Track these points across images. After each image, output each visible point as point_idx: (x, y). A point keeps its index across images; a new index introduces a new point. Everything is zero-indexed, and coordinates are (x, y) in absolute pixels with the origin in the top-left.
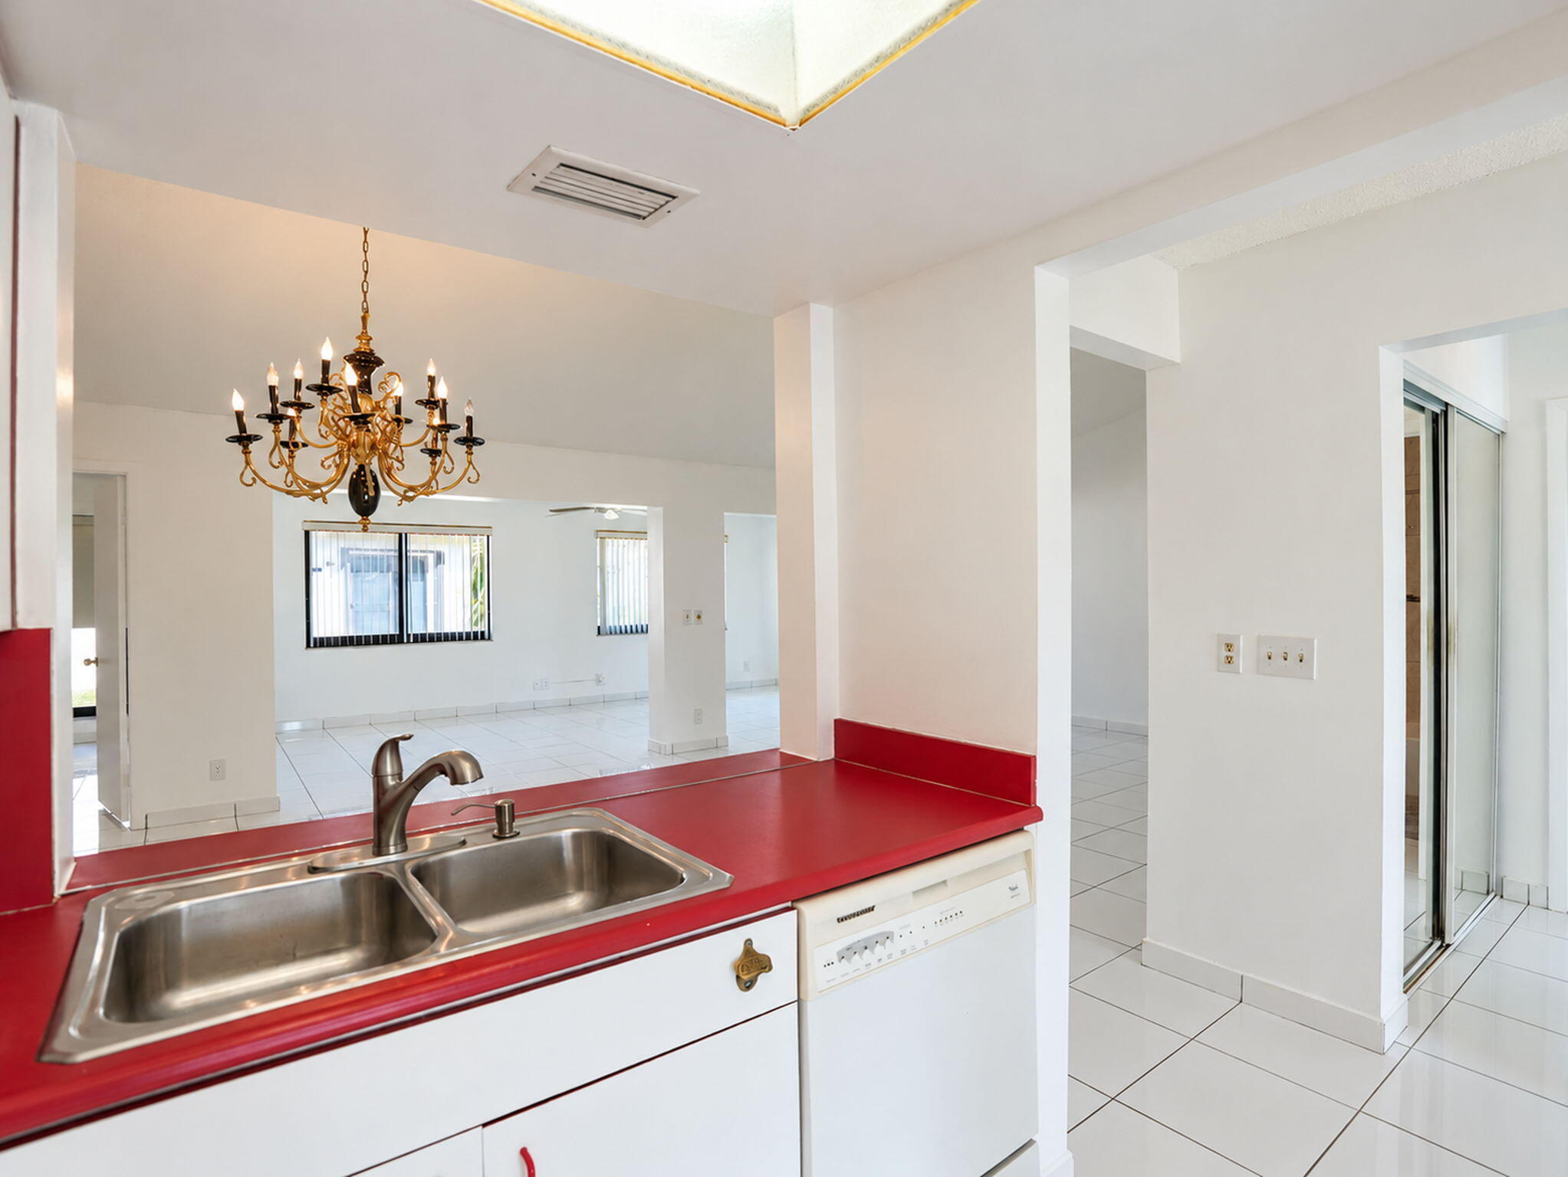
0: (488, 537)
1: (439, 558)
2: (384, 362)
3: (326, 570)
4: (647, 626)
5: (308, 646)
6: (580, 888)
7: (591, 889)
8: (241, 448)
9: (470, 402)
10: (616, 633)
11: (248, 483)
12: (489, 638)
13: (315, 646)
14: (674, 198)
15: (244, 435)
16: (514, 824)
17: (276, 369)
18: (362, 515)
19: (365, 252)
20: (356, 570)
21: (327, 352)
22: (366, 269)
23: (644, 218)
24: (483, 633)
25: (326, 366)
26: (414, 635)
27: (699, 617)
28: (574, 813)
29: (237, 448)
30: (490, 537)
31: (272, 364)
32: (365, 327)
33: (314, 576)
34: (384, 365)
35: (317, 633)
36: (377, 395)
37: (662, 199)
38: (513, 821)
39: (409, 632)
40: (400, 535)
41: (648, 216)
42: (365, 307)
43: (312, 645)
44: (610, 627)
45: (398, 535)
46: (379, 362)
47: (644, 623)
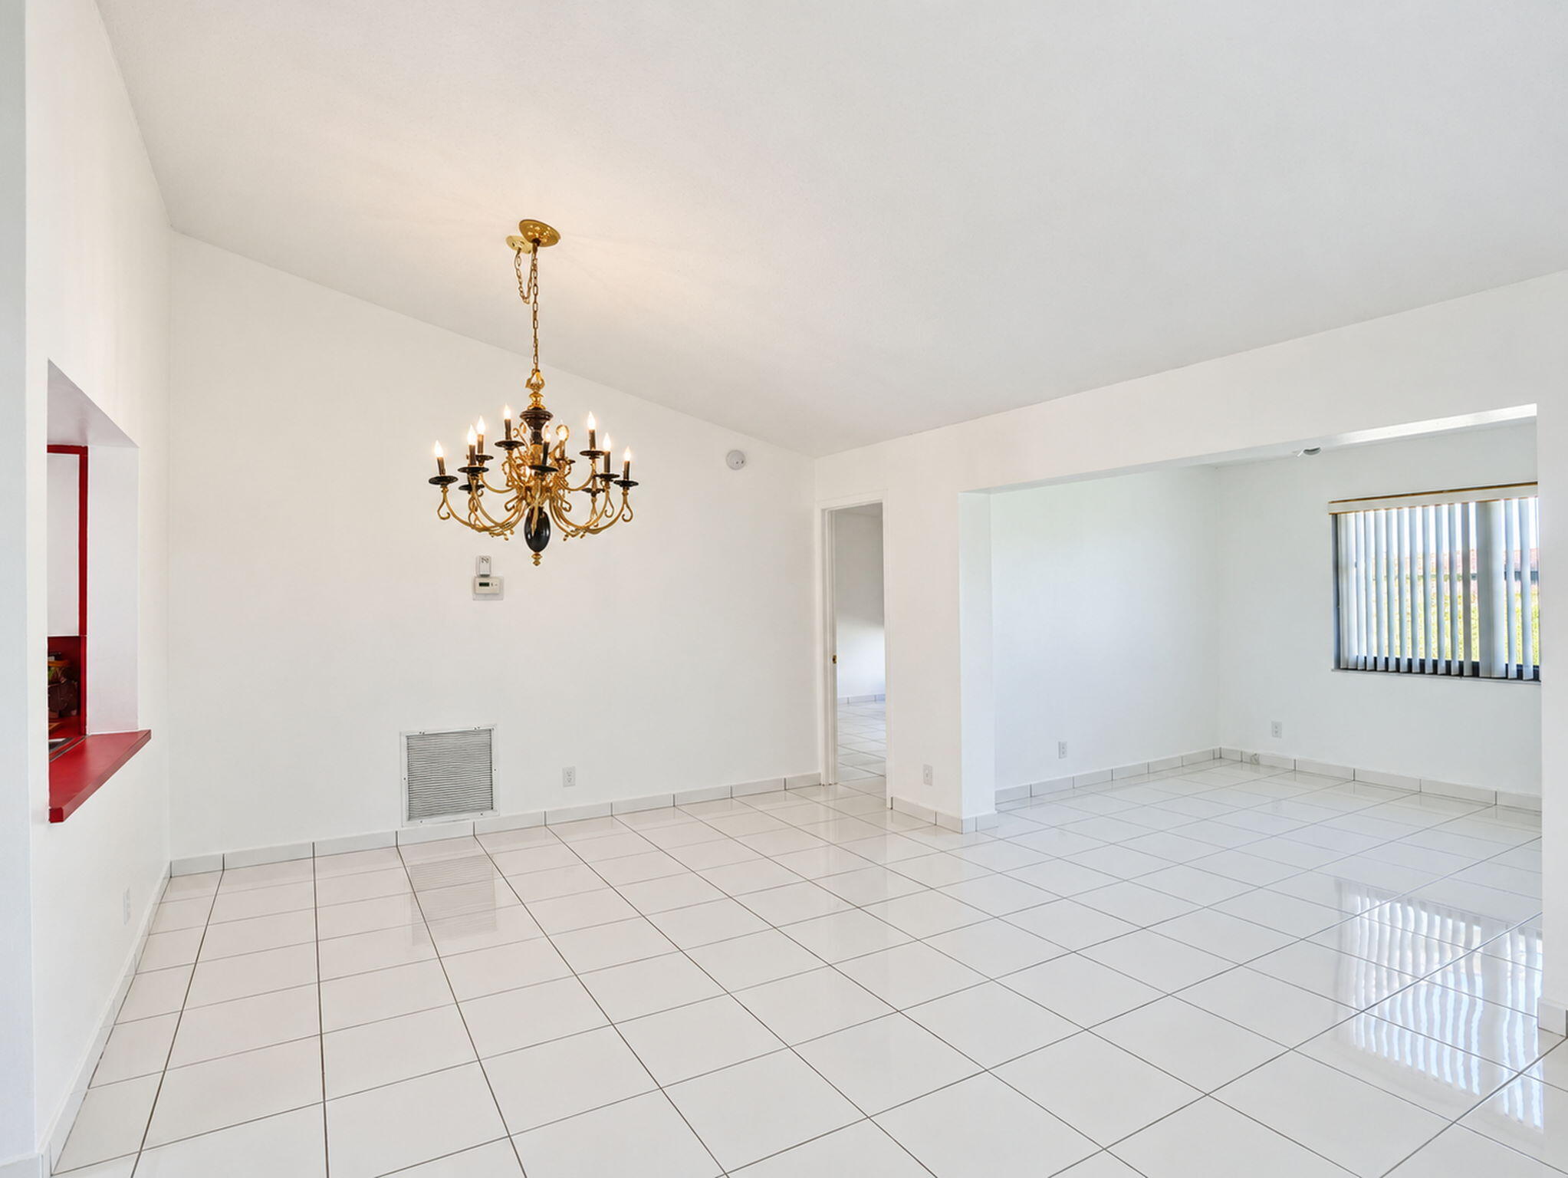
18: (535, 551)
19: (535, 329)
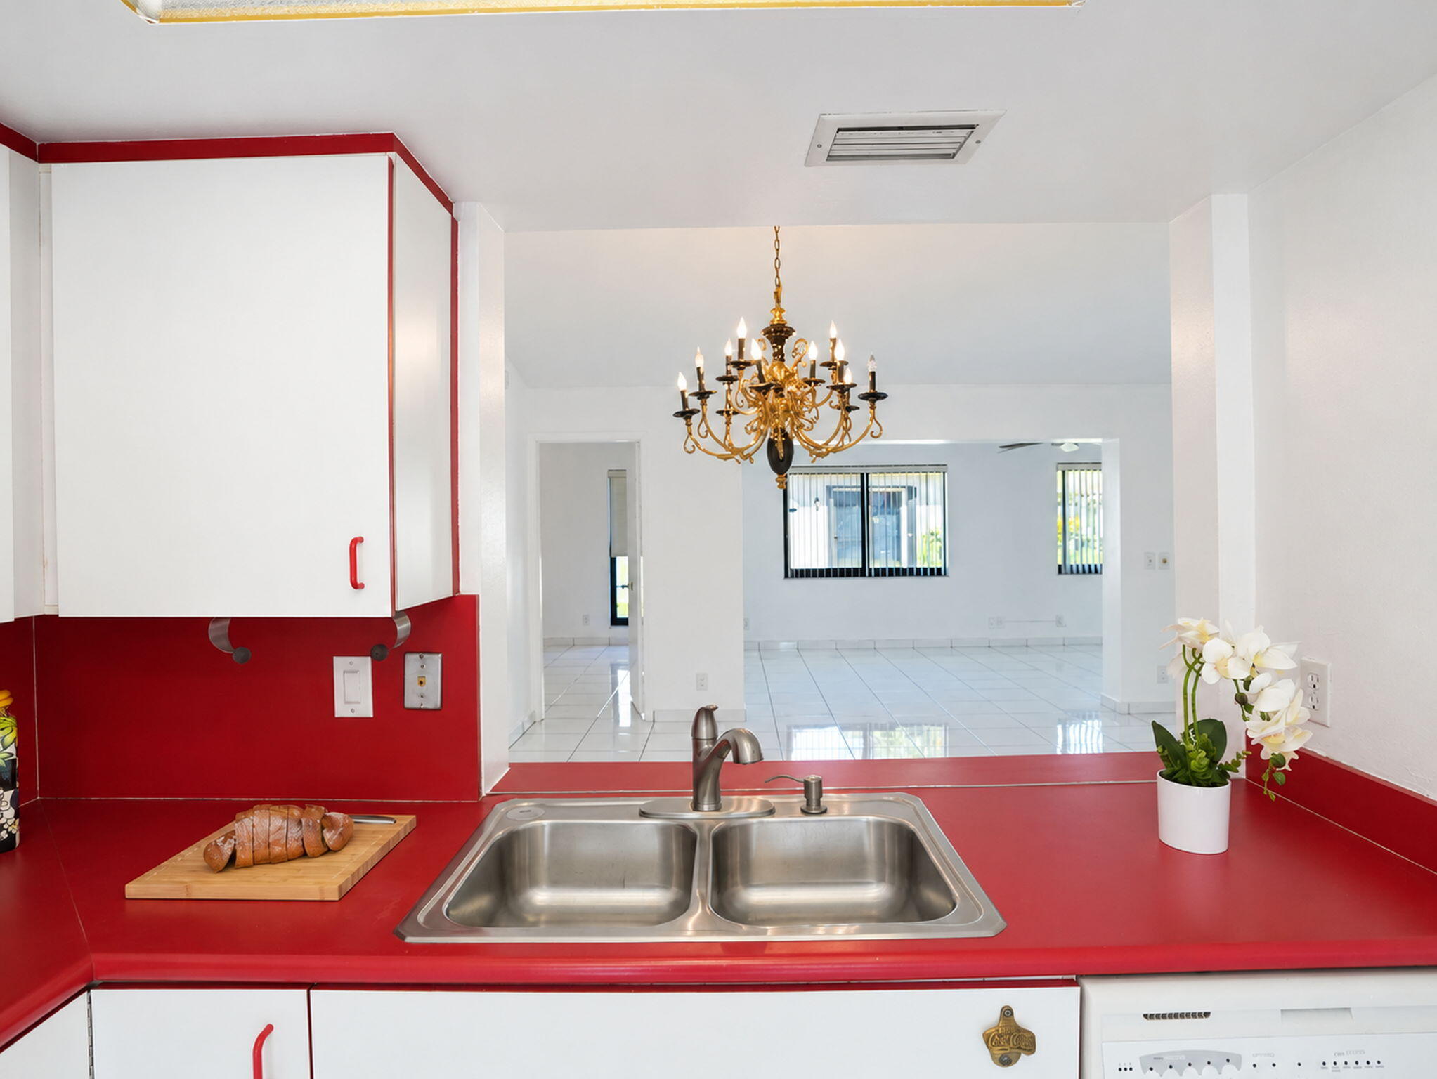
0: (944, 473)
1: (911, 491)
2: (794, 331)
3: (800, 510)
4: (1101, 565)
5: (786, 576)
6: (881, 880)
7: (892, 883)
8: (684, 422)
9: (872, 358)
10: (1078, 572)
11: (689, 450)
12: (945, 574)
13: (792, 577)
14: (972, 127)
15: (687, 409)
16: (822, 799)
17: (702, 353)
20: (839, 505)
21: (742, 332)
22: (777, 247)
23: (954, 155)
24: (939, 570)
25: (741, 343)
26: (875, 569)
27: (1165, 561)
28: (886, 798)
29: (682, 421)
30: (946, 474)
31: (698, 348)
32: (778, 301)
33: (790, 515)
34: (794, 334)
35: (795, 564)
36: (789, 362)
37: (965, 132)
38: (821, 796)
39: (870, 567)
40: (862, 475)
41: (957, 152)
42: (777, 283)
43: (789, 575)
44: (1072, 566)
45: (859, 476)
46: (789, 332)
47: (1097, 562)
